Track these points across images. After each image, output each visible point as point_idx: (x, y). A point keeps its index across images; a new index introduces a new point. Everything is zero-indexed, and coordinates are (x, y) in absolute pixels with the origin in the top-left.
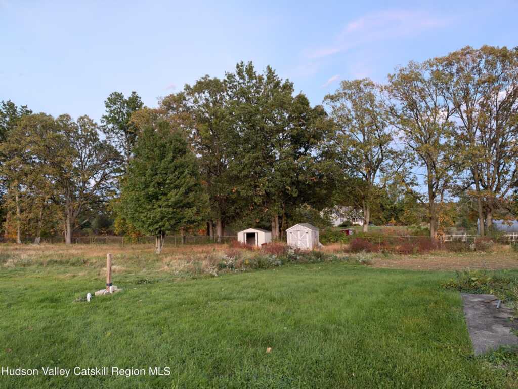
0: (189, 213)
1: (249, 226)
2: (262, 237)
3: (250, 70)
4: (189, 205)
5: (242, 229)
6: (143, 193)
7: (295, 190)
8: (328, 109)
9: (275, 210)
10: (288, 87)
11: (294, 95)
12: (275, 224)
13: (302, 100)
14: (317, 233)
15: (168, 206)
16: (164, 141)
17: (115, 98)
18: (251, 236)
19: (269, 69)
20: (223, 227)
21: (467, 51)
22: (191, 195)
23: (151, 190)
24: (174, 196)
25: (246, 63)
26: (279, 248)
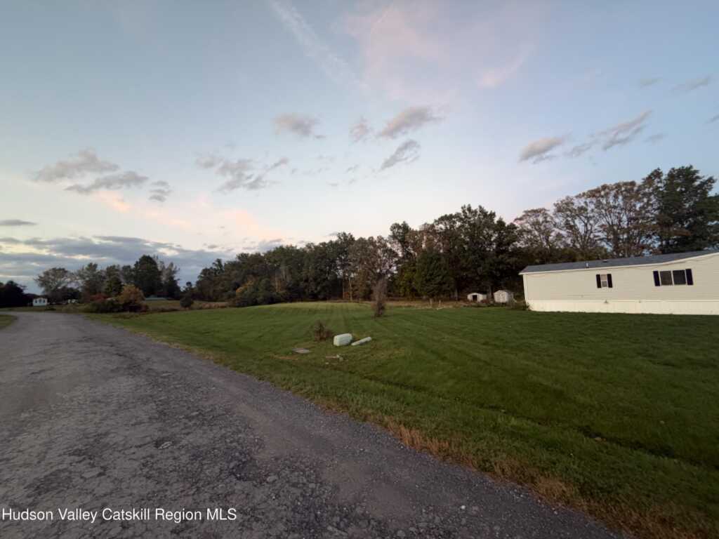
0: (445, 287)
1: (474, 292)
2: (481, 297)
3: (469, 209)
4: (444, 283)
5: (469, 293)
6: (424, 279)
7: (498, 272)
8: (517, 224)
9: (488, 283)
10: (493, 215)
11: (496, 220)
12: (489, 290)
13: (501, 223)
14: (512, 295)
15: (435, 284)
16: (431, 256)
17: (396, 226)
18: (475, 297)
19: (480, 207)
20: (458, 292)
21: (604, 187)
22: (445, 279)
23: (428, 277)
24: (438, 279)
25: (467, 206)
26: (490, 303)
